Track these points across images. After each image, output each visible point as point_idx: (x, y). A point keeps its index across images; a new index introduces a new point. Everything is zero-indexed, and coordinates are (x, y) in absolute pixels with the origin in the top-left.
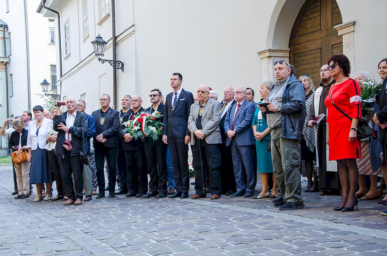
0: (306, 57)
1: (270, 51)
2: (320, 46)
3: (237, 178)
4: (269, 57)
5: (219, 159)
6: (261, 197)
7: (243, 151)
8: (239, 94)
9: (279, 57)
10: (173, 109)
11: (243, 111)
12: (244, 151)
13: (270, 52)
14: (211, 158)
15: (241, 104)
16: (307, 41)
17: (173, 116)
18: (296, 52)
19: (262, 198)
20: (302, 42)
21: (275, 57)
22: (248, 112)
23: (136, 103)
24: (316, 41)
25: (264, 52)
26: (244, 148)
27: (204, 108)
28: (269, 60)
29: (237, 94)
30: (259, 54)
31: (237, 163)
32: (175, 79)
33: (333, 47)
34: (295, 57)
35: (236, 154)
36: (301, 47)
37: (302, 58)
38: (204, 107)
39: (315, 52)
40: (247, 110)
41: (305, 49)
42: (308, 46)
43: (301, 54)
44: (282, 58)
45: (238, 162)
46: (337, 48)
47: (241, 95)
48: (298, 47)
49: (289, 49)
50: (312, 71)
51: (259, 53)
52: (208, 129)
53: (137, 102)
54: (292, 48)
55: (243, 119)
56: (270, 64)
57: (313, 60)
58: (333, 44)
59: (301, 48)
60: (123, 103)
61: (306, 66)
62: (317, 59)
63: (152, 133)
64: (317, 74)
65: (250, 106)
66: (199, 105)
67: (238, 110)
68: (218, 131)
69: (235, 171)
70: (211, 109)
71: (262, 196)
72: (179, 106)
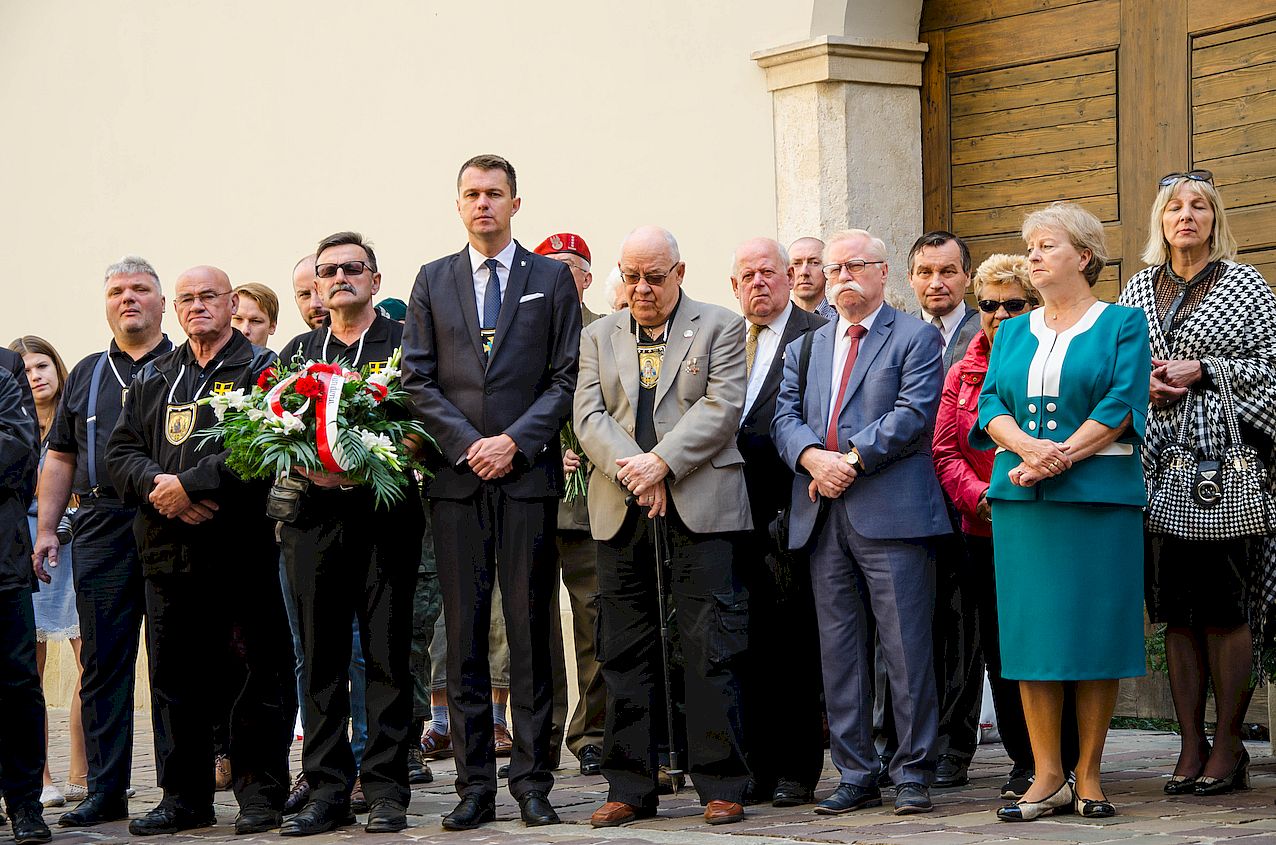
0: (1028, 94)
1: (838, 50)
2: (1111, 39)
3: (842, 711)
4: (831, 83)
5: (739, 613)
6: (1039, 809)
7: (884, 571)
8: (857, 273)
9: (874, 88)
10: (487, 348)
11: (885, 362)
12: (888, 568)
13: (833, 58)
14: (708, 607)
15: (867, 323)
16: (1032, 9)
17: (489, 383)
18: (965, 64)
19: (1042, 815)
20: (1006, 13)
21: (855, 86)
22: (917, 364)
23: (211, 306)
24: (1085, 8)
25: (798, 55)
26: (895, 555)
27: (660, 347)
28: (824, 101)
29: (843, 274)
30: (763, 63)
31: (846, 635)
32: (491, 193)
33: (1197, 42)
34: (959, 88)
35: (844, 586)
36: (997, 36)
37: (1001, 95)
38: (660, 340)
39: (1079, 66)
40: (906, 353)
41: (1020, 49)
42: (1036, 33)
43: (998, 76)
44: (888, 90)
45: (850, 632)
46: (1218, 51)
47: (866, 278)
48: (975, 34)
49: (924, 47)
50: (1061, 164)
51: (767, 63)
52: (691, 445)
53: (215, 301)
54: (940, 39)
55: (887, 404)
56: (833, 118)
57: (1070, 110)
58: (1193, 28)
59: (998, 43)
60: (123, 307)
61: (1026, 137)
62: (1091, 105)
63: (369, 463)
64: (1088, 180)
65: (920, 334)
66: (633, 331)
67: (853, 354)
68: (734, 467)
69: (829, 676)
70: (698, 350)
71: (1042, 805)
72: (520, 330)
